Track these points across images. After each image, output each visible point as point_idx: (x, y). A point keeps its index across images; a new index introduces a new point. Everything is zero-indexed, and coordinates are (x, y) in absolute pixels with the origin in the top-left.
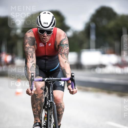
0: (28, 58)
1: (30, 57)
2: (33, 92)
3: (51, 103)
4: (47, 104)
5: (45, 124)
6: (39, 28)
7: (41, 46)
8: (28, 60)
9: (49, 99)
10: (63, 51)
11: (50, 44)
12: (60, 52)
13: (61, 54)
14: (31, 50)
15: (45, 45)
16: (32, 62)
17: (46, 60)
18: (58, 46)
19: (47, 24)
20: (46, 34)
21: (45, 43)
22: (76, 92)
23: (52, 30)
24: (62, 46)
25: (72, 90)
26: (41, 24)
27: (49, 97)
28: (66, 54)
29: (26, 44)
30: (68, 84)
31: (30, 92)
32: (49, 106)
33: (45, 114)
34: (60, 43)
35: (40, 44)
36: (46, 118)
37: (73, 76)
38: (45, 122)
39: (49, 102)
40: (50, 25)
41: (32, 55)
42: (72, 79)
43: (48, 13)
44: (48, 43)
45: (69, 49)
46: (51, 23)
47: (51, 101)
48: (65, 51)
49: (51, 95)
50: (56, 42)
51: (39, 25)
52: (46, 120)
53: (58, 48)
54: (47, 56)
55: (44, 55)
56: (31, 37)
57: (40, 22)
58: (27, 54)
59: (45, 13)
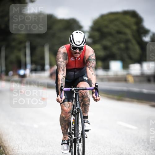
0: (60, 71)
1: (62, 70)
2: (62, 100)
3: (78, 109)
4: (75, 110)
5: (73, 128)
6: (72, 45)
7: (72, 60)
8: (60, 73)
9: (77, 106)
10: (91, 65)
11: (80, 59)
12: (88, 65)
13: (89, 67)
14: (63, 64)
15: (75, 59)
16: (62, 75)
17: (75, 72)
18: (87, 60)
19: (80, 42)
20: (78, 51)
21: (76, 58)
22: (99, 100)
23: (83, 47)
24: (91, 60)
25: (96, 98)
26: (74, 42)
27: (76, 104)
28: (93, 67)
29: (60, 58)
30: (93, 93)
31: (60, 100)
32: (76, 112)
33: (73, 119)
34: (89, 58)
35: (71, 58)
36: (74, 123)
37: (97, 86)
38: (73, 127)
39: (76, 108)
40: (82, 43)
41: (64, 68)
42: (96, 88)
43: (80, 33)
44: (78, 58)
45: (95, 63)
46: (83, 41)
47: (78, 107)
48: (93, 65)
49: (78, 102)
50: (85, 57)
51: (72, 43)
52: (74, 125)
53: (87, 62)
54: (76, 69)
55: (74, 68)
56: (64, 53)
57: (73, 40)
58: (60, 67)
59: (77, 32)
